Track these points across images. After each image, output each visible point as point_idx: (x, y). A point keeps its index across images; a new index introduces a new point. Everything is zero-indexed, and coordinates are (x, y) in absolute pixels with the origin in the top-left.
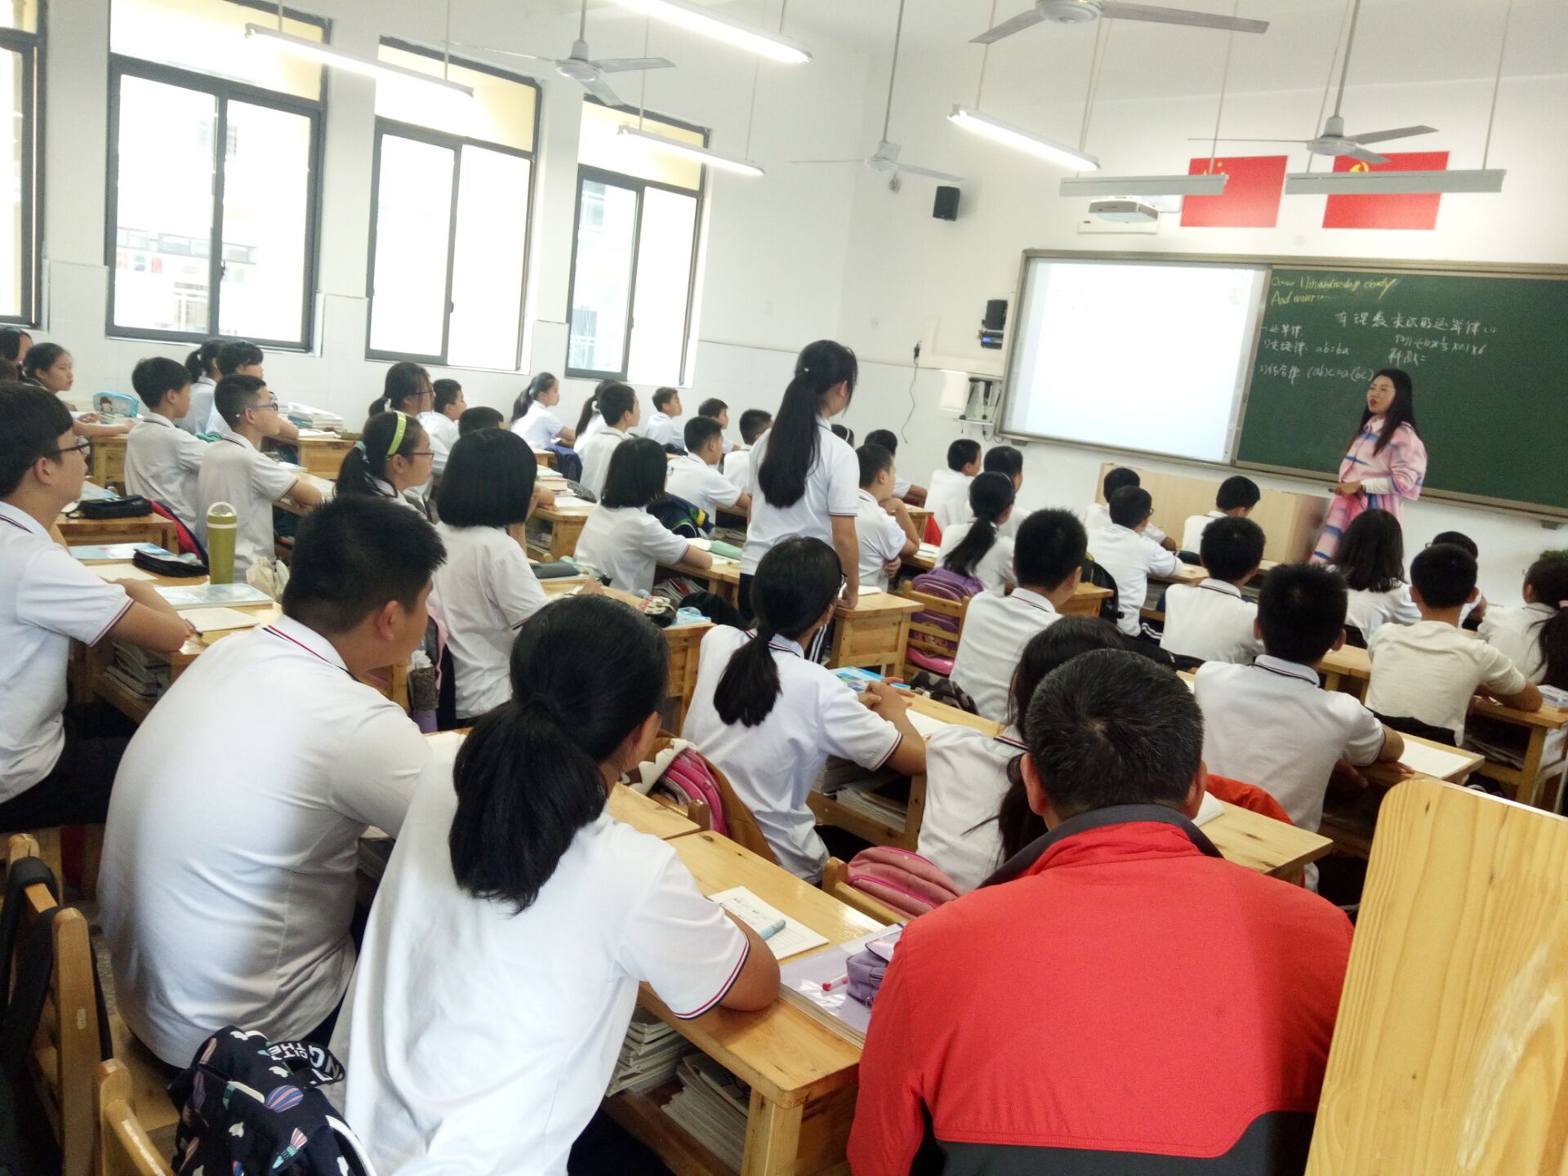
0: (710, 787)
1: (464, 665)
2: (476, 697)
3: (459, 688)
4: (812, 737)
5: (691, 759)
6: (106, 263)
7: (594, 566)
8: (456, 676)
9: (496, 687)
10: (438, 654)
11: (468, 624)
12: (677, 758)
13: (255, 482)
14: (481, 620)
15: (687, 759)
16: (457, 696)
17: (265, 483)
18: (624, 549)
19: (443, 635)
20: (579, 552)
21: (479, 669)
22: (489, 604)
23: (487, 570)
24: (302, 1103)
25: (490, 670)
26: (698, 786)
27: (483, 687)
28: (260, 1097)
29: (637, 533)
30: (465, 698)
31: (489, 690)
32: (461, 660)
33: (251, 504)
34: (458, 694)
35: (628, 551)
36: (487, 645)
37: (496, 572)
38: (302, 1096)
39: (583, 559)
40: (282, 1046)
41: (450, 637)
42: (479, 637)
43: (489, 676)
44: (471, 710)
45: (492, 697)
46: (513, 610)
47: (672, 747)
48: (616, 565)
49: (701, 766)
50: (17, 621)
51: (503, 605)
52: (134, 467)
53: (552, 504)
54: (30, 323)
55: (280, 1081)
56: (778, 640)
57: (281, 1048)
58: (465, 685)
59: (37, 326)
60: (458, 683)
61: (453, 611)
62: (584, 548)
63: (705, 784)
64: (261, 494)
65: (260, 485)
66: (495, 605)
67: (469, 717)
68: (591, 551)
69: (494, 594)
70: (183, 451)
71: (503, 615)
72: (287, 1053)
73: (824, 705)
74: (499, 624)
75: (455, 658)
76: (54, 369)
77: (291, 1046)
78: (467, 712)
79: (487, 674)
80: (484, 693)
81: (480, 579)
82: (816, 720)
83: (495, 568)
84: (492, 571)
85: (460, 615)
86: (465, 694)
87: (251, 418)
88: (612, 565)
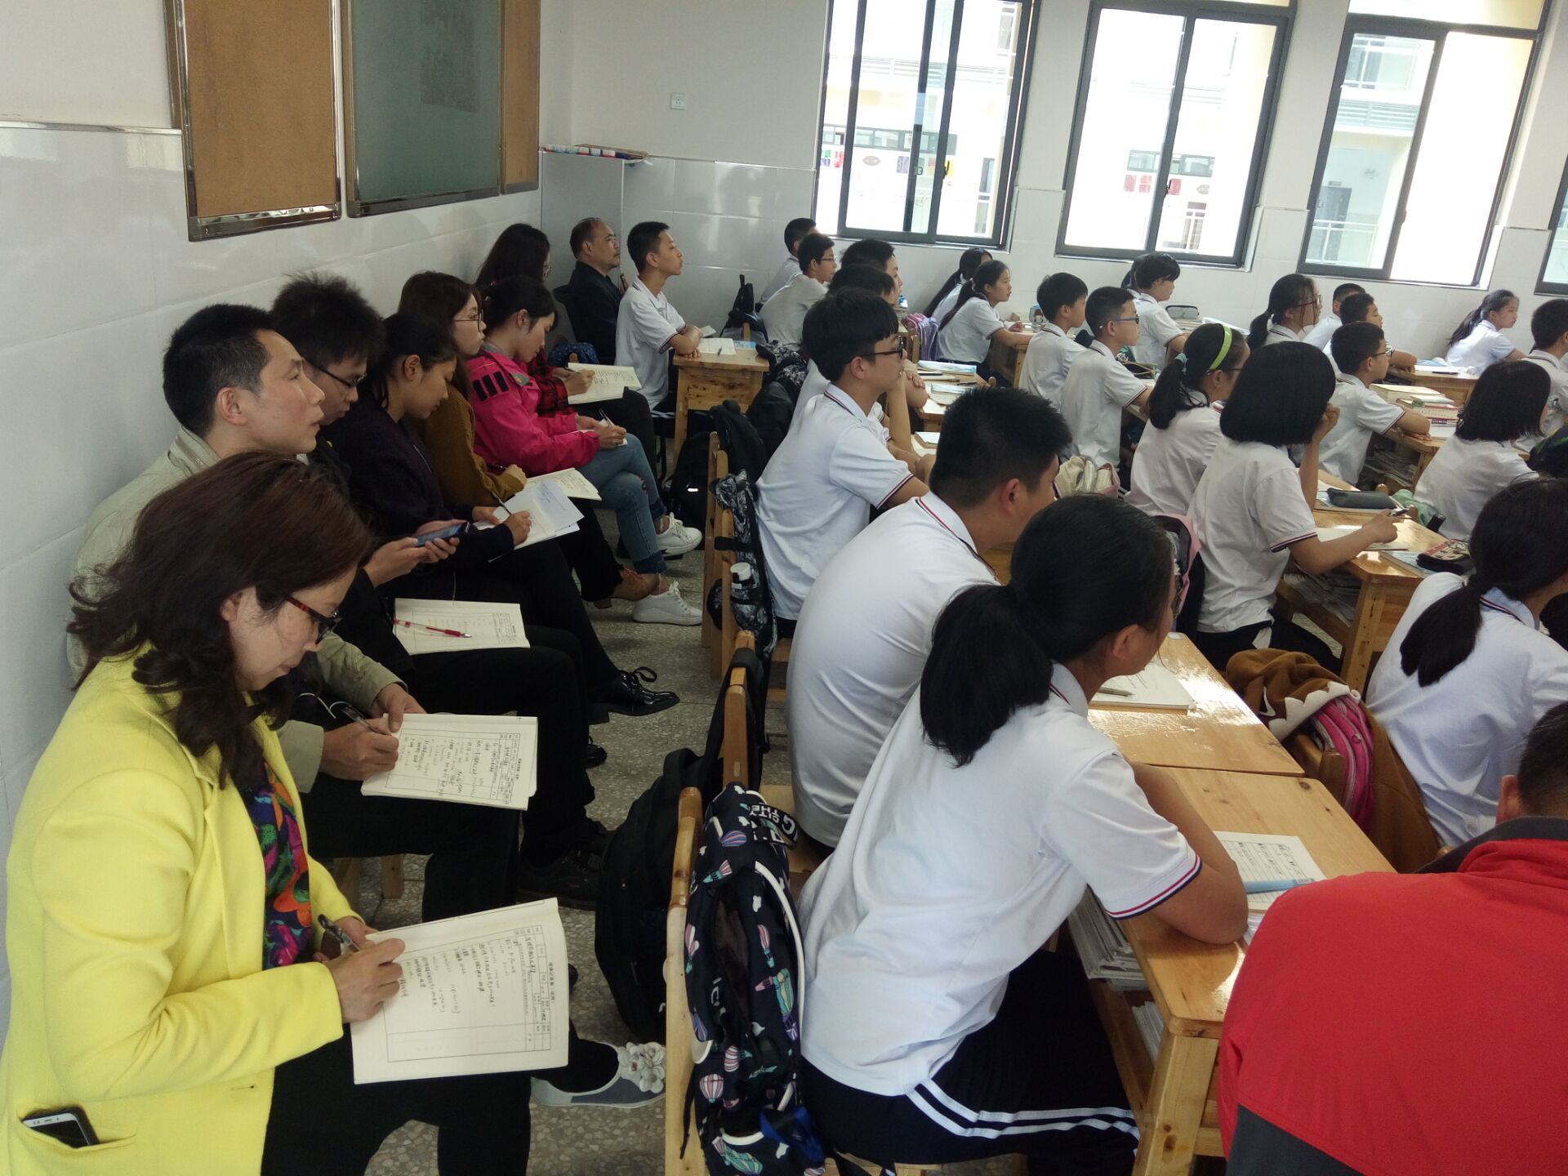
0: (1360, 741)
1: (1216, 580)
2: (1222, 613)
3: (1207, 602)
4: (1516, 717)
5: (1348, 707)
6: (1064, 188)
7: (1432, 503)
8: (1206, 590)
9: (1246, 607)
10: (1188, 563)
11: (1227, 540)
12: (1333, 702)
13: (1108, 389)
14: (1240, 536)
15: (1344, 707)
16: (1203, 610)
17: (1117, 391)
18: (1470, 488)
19: (1196, 547)
20: (1420, 487)
21: (1231, 586)
22: (1251, 520)
23: (1253, 486)
24: (742, 846)
25: (1241, 589)
26: (1347, 737)
27: (1232, 605)
28: (720, 832)
29: (1489, 471)
30: (1211, 613)
31: (1237, 608)
32: (1214, 575)
33: (1102, 410)
34: (1205, 607)
35: (1471, 491)
36: (1246, 565)
37: (1260, 489)
38: (745, 841)
39: (1422, 495)
40: (763, 807)
41: (1205, 547)
42: (1237, 554)
43: (1241, 595)
44: (1215, 625)
45: (1239, 617)
46: (1274, 531)
47: (1327, 690)
48: (1458, 504)
49: (1358, 717)
50: (829, 481)
51: (1264, 526)
52: (1028, 372)
53: (1425, 434)
54: (998, 245)
55: (739, 826)
56: (1495, 595)
57: (760, 808)
58: (1214, 601)
59: (1001, 247)
60: (1207, 597)
61: (1214, 525)
62: (1426, 483)
63: (1355, 736)
64: (1112, 401)
65: (1112, 393)
66: (1256, 522)
67: (1213, 632)
68: (1432, 486)
69: (1257, 513)
70: (1068, 360)
71: (1264, 535)
72: (763, 813)
73: (1534, 682)
74: (1258, 543)
75: (1208, 570)
76: (999, 284)
77: (769, 810)
78: (1211, 626)
79: (1238, 593)
80: (1231, 611)
81: (1244, 496)
82: (1522, 699)
83: (1261, 485)
84: (1258, 489)
85: (1220, 529)
86: (1212, 609)
87: (1112, 330)
88: (1453, 504)
